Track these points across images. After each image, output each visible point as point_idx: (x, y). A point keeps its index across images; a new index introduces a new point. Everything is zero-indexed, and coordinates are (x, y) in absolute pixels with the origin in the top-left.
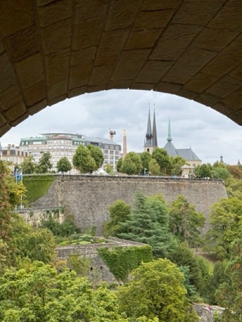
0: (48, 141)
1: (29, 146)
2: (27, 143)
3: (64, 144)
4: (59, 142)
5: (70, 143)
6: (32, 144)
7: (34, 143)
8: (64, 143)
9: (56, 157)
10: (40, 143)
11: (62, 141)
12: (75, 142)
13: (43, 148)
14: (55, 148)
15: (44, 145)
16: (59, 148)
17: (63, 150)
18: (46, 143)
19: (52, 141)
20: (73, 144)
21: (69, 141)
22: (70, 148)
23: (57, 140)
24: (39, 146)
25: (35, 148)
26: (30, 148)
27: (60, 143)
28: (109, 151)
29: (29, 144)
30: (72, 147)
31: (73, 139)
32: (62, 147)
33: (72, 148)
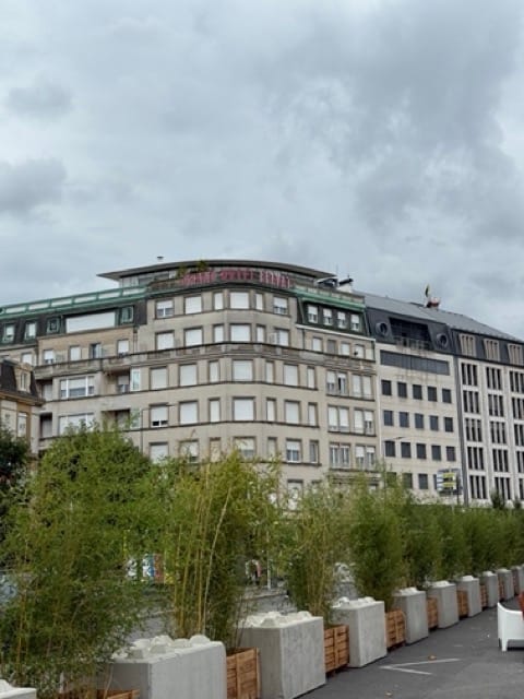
0: (151, 305)
1: (44, 343)
2: (32, 330)
3: (249, 317)
4: (219, 305)
5: (286, 312)
6: (62, 332)
7: (73, 325)
8: (252, 308)
9: (202, 394)
10: (109, 320)
11: (240, 300)
12: (313, 311)
13: (124, 348)
14: (194, 339)
15: (128, 332)
16: (219, 338)
17: (243, 351)
18: (140, 319)
19: (178, 300)
20: (302, 318)
21: (281, 303)
22: (283, 340)
23: (207, 296)
24: (98, 336)
25: (76, 355)
26: (49, 356)
27: (227, 308)
28: (481, 368)
29: (41, 332)
30: (297, 336)
31: (300, 289)
32: (241, 335)
33: (298, 343)
